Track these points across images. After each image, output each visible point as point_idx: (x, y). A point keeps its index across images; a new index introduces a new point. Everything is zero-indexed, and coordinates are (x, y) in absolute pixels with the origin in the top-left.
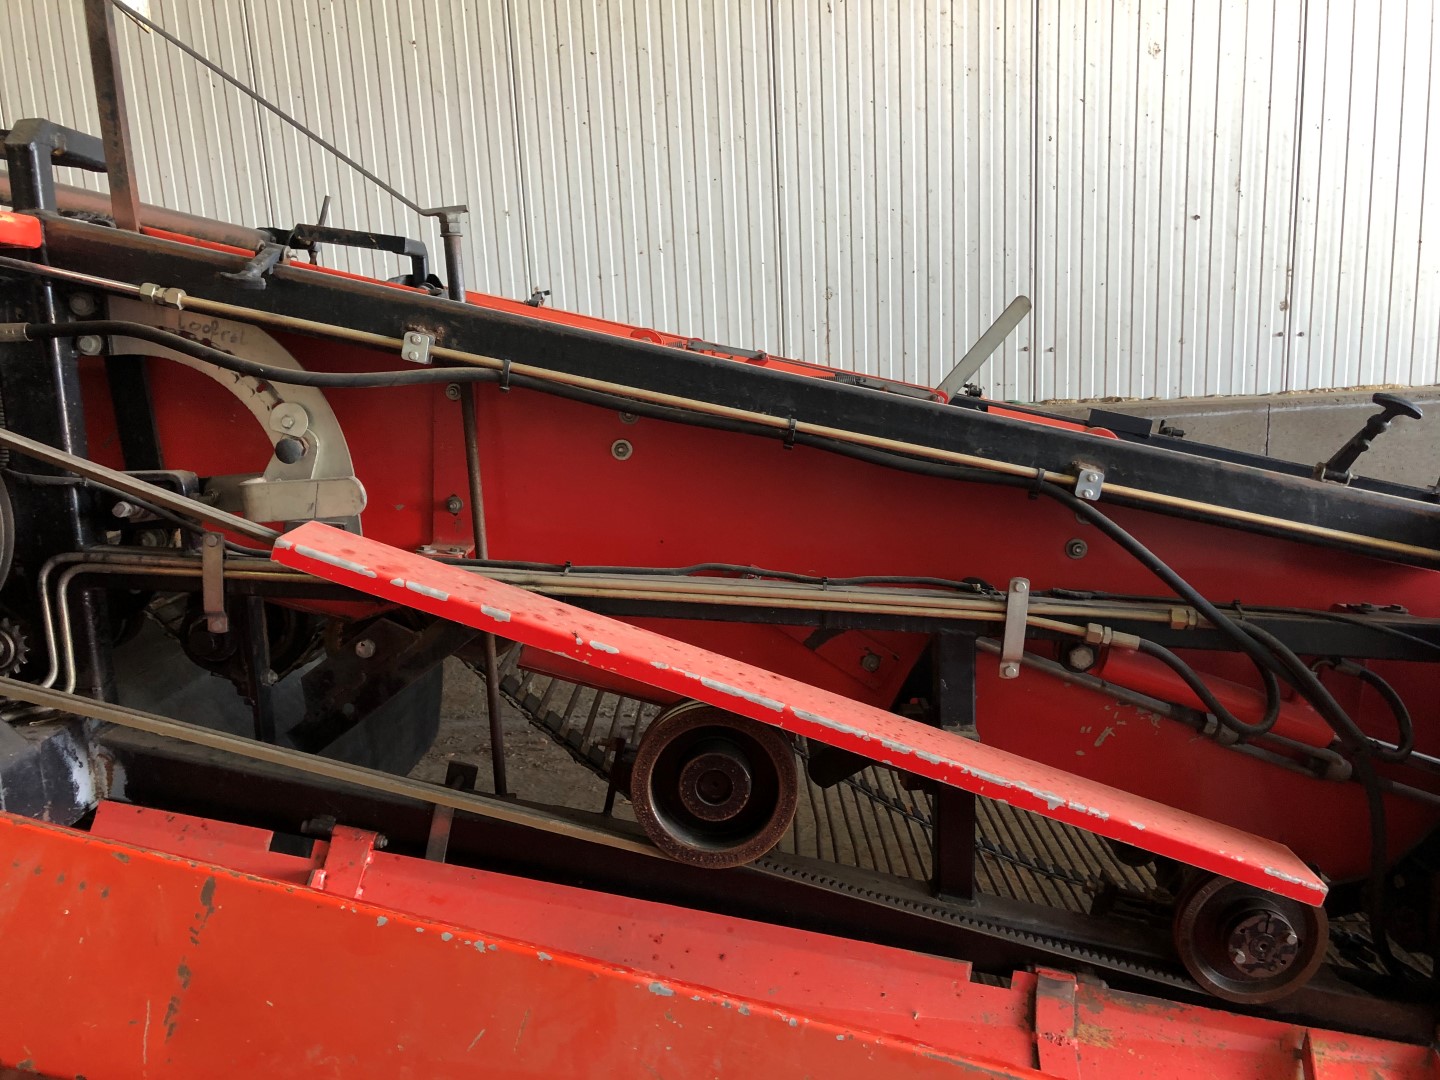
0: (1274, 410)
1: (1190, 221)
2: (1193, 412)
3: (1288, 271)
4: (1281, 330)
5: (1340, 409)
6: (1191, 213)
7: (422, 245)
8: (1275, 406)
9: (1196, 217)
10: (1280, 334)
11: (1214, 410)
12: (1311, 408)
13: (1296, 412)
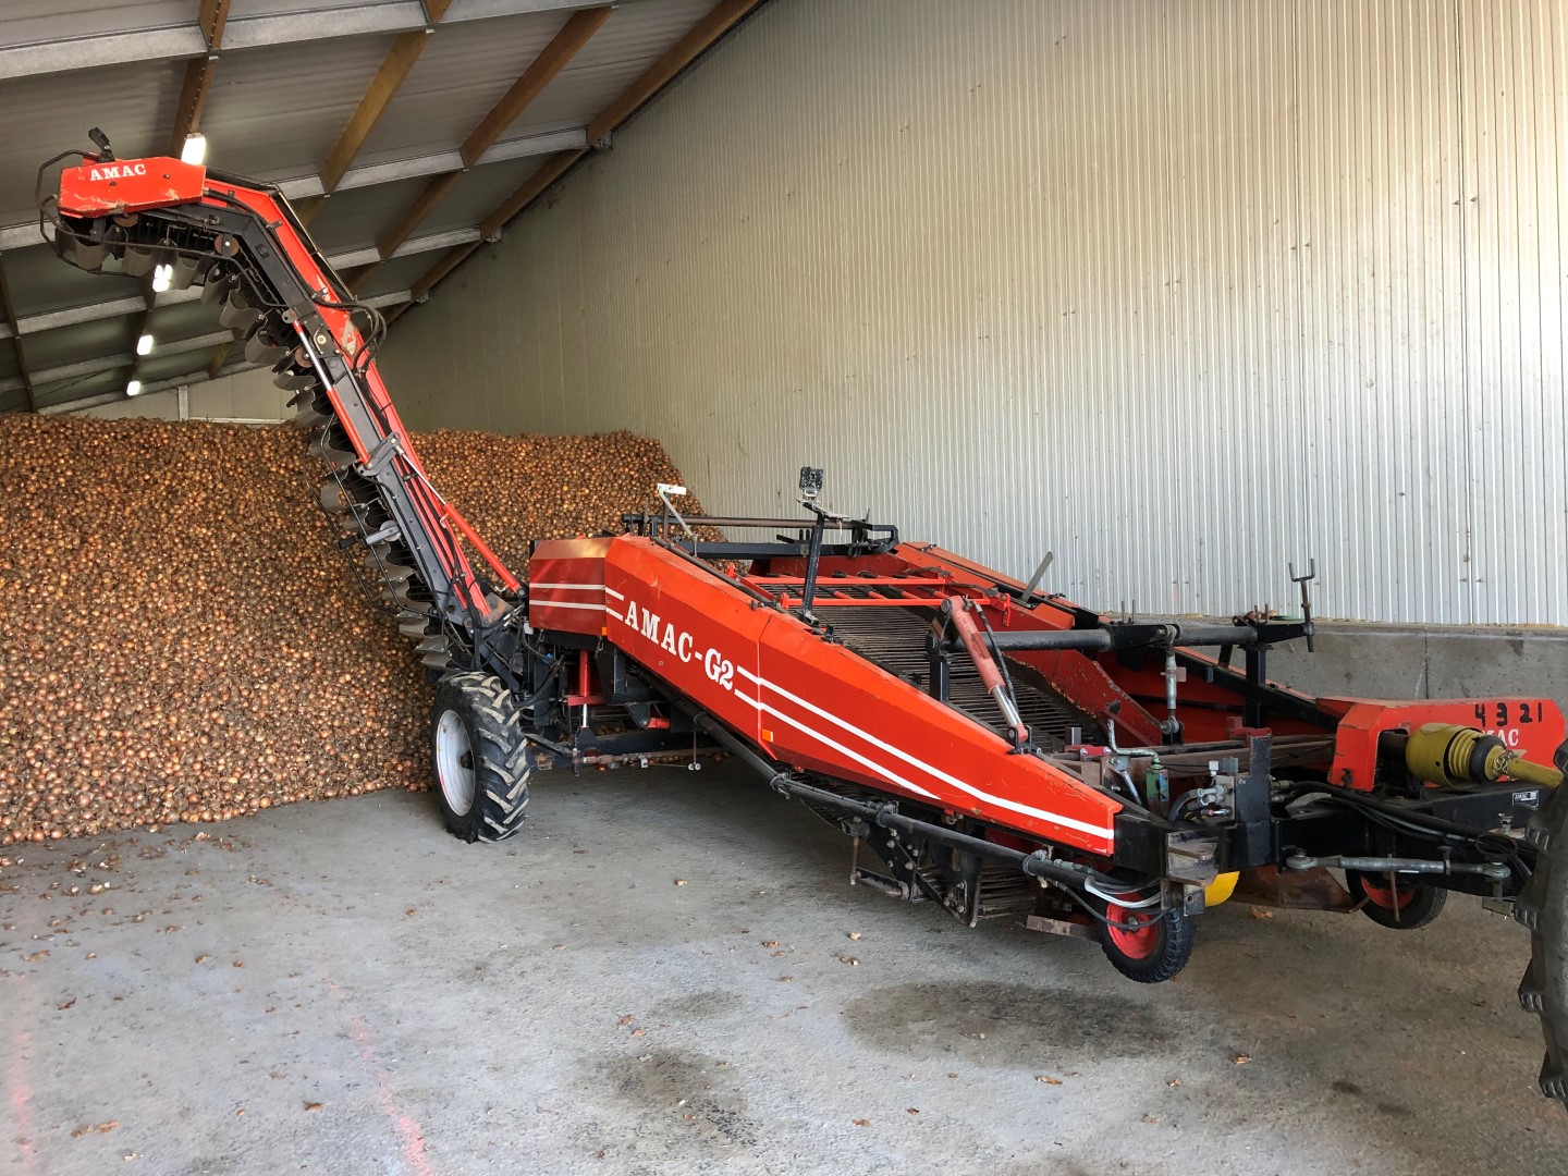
0: (1429, 635)
1: (1398, 497)
2: (1376, 632)
3: (1467, 532)
4: (1465, 577)
5: (1476, 638)
6: (1399, 492)
8: (1433, 632)
9: (1402, 494)
10: (1464, 580)
11: (1392, 632)
12: (1455, 635)
13: (1448, 638)
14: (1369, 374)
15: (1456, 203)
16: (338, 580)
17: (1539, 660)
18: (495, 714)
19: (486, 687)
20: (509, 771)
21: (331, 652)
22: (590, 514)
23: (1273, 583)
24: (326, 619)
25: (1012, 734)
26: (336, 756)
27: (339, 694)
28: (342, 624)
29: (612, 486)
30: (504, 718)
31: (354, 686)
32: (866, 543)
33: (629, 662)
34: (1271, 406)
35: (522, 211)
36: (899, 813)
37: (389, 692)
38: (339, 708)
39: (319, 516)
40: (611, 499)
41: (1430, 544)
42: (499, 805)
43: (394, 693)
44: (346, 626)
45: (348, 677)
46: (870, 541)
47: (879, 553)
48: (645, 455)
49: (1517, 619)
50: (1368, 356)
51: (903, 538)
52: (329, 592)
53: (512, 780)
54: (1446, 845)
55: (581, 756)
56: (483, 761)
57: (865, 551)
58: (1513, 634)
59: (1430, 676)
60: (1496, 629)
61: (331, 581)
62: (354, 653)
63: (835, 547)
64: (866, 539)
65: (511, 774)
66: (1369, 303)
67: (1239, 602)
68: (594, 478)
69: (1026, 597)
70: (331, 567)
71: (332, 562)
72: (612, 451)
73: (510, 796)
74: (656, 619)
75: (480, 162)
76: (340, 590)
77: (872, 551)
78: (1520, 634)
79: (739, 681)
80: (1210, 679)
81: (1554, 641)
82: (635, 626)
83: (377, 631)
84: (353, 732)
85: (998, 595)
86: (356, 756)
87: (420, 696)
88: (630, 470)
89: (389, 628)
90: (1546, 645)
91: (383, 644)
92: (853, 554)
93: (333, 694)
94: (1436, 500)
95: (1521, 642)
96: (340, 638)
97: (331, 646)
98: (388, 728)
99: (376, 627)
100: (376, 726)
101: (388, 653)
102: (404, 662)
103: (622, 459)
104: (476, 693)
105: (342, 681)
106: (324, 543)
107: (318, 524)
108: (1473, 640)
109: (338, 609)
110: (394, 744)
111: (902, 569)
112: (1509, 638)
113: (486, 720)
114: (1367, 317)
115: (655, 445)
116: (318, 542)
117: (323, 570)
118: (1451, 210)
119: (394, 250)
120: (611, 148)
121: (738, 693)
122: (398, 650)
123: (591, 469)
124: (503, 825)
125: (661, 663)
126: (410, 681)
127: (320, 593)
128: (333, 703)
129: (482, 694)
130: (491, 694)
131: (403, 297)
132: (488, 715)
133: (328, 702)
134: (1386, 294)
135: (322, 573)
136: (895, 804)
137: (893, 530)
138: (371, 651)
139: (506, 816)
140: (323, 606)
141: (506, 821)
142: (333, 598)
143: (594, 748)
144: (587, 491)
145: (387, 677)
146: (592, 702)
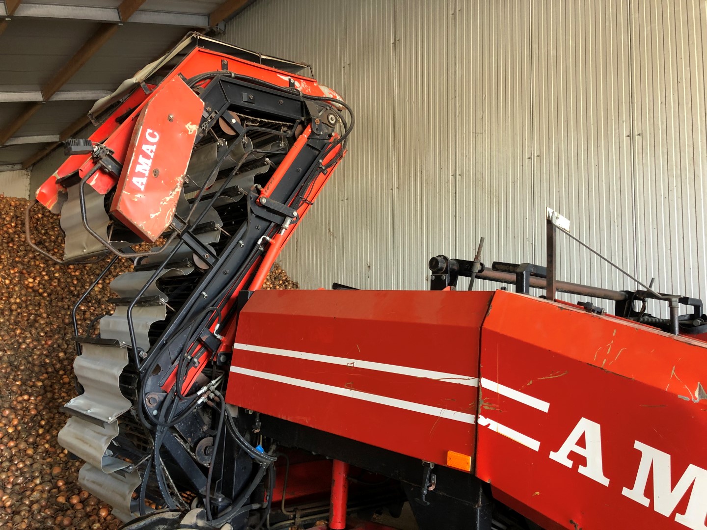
7: (700, 301)
37: (16, 446)
43: (22, 446)
75: (131, 20)
83: (9, 374)
87: (52, 450)
89: (22, 371)
91: (15, 389)
98: (11, 496)
99: (9, 370)
101: (20, 399)
102: (36, 409)
110: (17, 518)
119: (52, 95)
120: (224, 33)
122: (30, 395)
126: (41, 431)
131: (55, 138)
145: (16, 426)
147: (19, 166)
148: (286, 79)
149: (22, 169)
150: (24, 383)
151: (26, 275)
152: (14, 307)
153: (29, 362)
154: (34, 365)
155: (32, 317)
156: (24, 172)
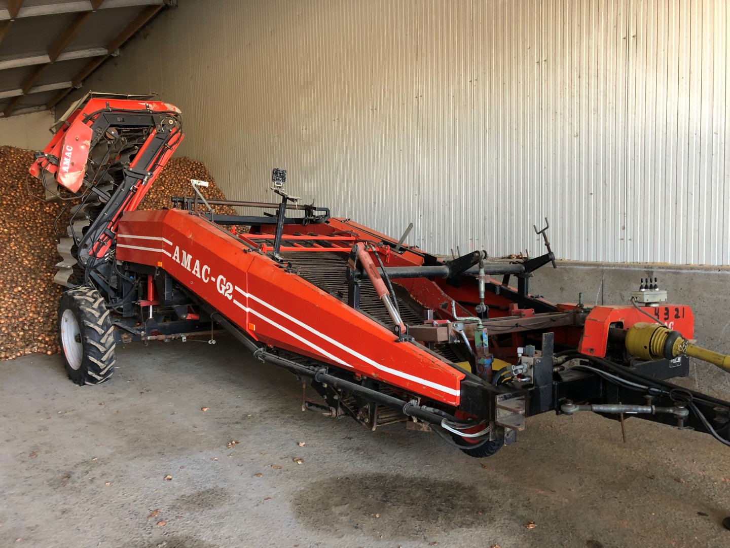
0: (605, 268)
1: (589, 195)
2: (577, 266)
3: (624, 214)
4: (623, 237)
5: (629, 270)
6: (589, 193)
8: (605, 266)
9: (591, 194)
10: (622, 239)
11: (584, 266)
12: (618, 268)
13: (613, 270)
14: (576, 130)
15: (624, 38)
16: (15, 234)
17: (661, 281)
18: (94, 312)
19: (89, 296)
20: (102, 344)
21: (10, 274)
22: (164, 200)
23: (523, 240)
24: (8, 256)
25: (397, 329)
26: (9, 334)
27: (14, 298)
28: (17, 258)
29: (177, 186)
30: (99, 314)
31: (23, 293)
32: (313, 217)
33: (174, 282)
34: (524, 146)
35: (130, 39)
36: (329, 374)
37: (45, 297)
38: (12, 306)
39: (5, 198)
40: (176, 193)
41: (605, 220)
42: (96, 364)
43: (48, 297)
44: (20, 260)
45: (20, 289)
46: (314, 216)
47: (320, 223)
48: (196, 170)
49: (649, 260)
50: (575, 120)
51: (332, 216)
52: (10, 241)
53: (104, 350)
54: (650, 395)
55: (146, 336)
56: (86, 339)
57: (312, 222)
58: (648, 268)
59: (604, 290)
60: (638, 265)
61: (11, 235)
62: (24, 275)
63: (296, 219)
64: (312, 215)
65: (104, 347)
66: (577, 92)
67: (504, 250)
68: (167, 181)
69: (398, 247)
70: (11, 226)
71: (12, 224)
72: (178, 167)
73: (104, 359)
74: (190, 257)
75: (101, 7)
76: (16, 240)
77: (315, 222)
78: (651, 268)
79: (236, 294)
80: (498, 292)
81: (669, 272)
82: (178, 261)
83: (39, 262)
84: (21, 320)
85: (384, 246)
86: (21, 333)
88: (187, 177)
89: (46, 261)
90: (665, 273)
91: (42, 270)
92: (305, 223)
93: (9, 298)
94: (609, 198)
95: (652, 272)
96: (16, 266)
97: (10, 271)
98: (43, 317)
99: (38, 260)
100: (35, 316)
101: (45, 275)
103: (183, 171)
104: (82, 300)
105: (16, 290)
106: (8, 213)
107: (5, 203)
108: (627, 271)
109: (15, 250)
110: (46, 325)
111: (332, 232)
112: (646, 270)
113: (88, 316)
114: (576, 99)
115: (201, 164)
116: (4, 213)
117: (6, 228)
118: (622, 42)
119: (57, 56)
120: (177, 6)
121: (235, 302)
122: (51, 273)
123: (165, 176)
124: (100, 375)
125: (192, 282)
126: (58, 291)
127: (4, 241)
128: (10, 303)
129: (86, 300)
130: (92, 300)
131: (67, 85)
132: (90, 312)
133: (6, 302)
134: (586, 87)
135: (6, 230)
136: (326, 368)
137: (327, 210)
138: (35, 274)
139: (101, 370)
140: (5, 248)
141: (102, 373)
142: (12, 244)
143: (157, 330)
144: (163, 188)
145: (44, 288)
146: (154, 304)
147: (44, 107)
148: (144, 104)
149: (47, 110)
150: (47, 267)
151: (45, 206)
152: (38, 225)
153: (50, 256)
154: (53, 258)
155: (50, 231)
156: (49, 112)
